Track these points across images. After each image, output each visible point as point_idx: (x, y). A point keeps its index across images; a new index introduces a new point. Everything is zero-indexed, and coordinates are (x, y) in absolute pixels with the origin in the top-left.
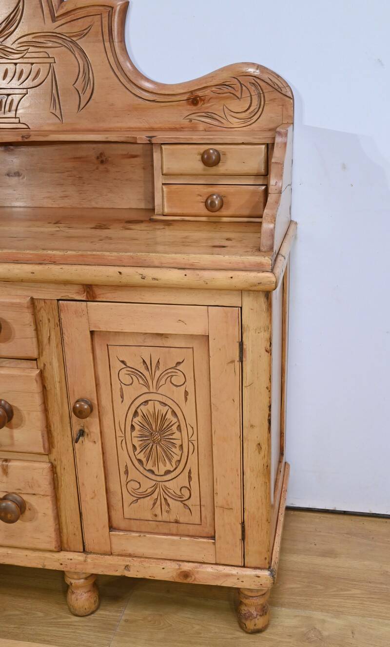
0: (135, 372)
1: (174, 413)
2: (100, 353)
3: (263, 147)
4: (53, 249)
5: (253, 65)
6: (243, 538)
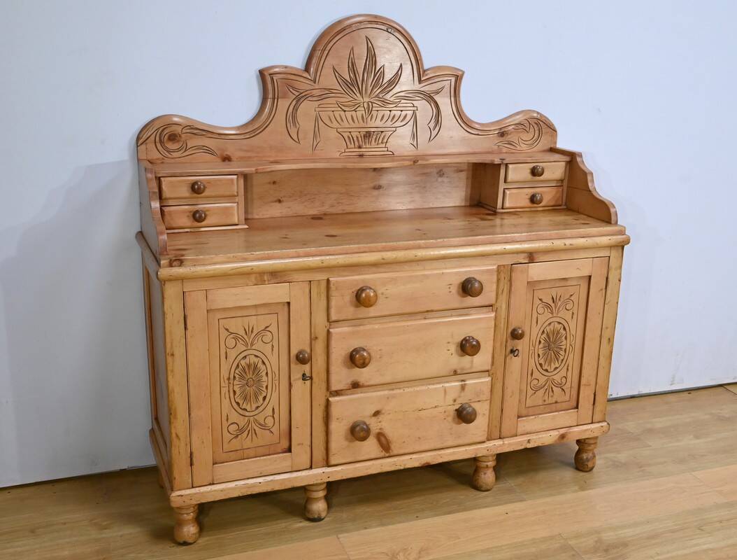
2: (529, 295)
6: (594, 404)
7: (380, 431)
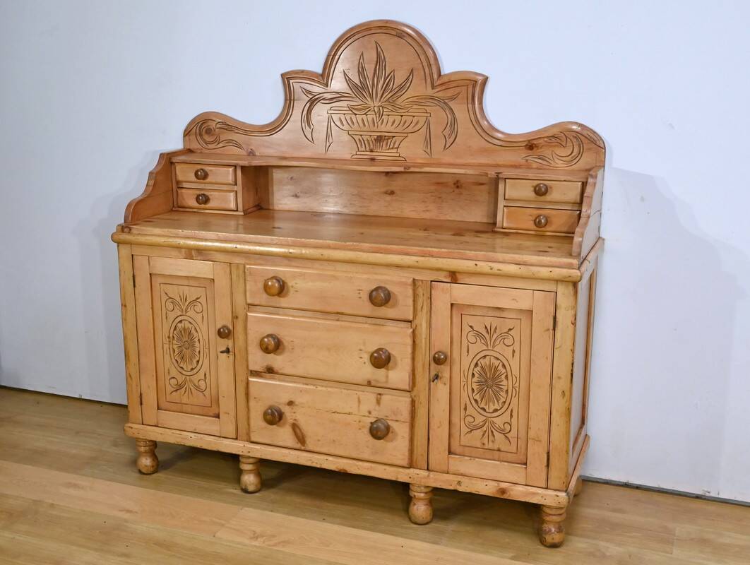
0: (479, 335)
1: (504, 366)
2: (456, 320)
3: (580, 183)
4: (431, 247)
5: (576, 123)
6: (548, 465)
7: (294, 422)
